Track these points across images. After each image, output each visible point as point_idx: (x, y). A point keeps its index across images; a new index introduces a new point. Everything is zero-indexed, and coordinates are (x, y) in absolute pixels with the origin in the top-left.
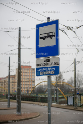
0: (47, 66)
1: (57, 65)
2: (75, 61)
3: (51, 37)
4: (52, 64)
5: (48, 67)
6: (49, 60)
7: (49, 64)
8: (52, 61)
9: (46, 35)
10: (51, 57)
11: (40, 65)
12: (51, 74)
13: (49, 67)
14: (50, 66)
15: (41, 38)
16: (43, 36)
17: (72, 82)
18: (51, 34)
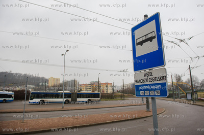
0: (149, 83)
1: (163, 82)
2: (190, 68)
3: (151, 39)
4: (155, 79)
5: (150, 85)
6: (151, 74)
7: (152, 80)
8: (154, 75)
9: (144, 38)
10: (154, 69)
11: (139, 81)
12: (155, 96)
13: (152, 85)
14: (152, 83)
15: (138, 44)
16: (141, 40)
17: (189, 82)
18: (150, 36)
